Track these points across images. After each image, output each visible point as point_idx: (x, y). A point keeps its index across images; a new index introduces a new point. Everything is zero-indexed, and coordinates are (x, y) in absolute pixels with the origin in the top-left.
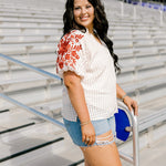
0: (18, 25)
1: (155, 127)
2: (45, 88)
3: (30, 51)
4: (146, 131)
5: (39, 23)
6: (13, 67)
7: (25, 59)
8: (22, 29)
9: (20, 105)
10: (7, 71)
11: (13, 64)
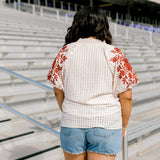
0: (22, 43)
1: (144, 137)
2: (44, 100)
3: (31, 66)
4: (135, 140)
5: (40, 41)
6: (15, 81)
7: (26, 74)
8: (25, 46)
9: (20, 115)
10: (10, 84)
11: (15, 78)
